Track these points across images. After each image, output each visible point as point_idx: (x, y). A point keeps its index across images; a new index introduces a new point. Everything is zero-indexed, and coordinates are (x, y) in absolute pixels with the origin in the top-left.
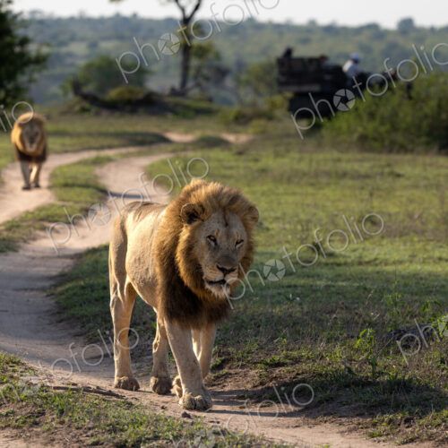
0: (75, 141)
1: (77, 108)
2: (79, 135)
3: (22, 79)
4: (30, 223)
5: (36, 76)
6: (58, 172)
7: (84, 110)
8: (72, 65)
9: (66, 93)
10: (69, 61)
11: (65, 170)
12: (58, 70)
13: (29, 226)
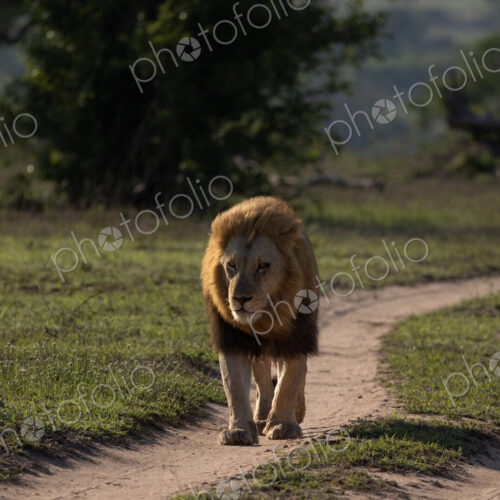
0: (451, 249)
1: (459, 160)
2: (462, 234)
3: (310, 81)
4: (331, 470)
5: (347, 73)
6: (405, 333)
7: (475, 167)
8: (444, 44)
9: (425, 123)
10: (435, 32)
11: (426, 328)
12: (405, 60)
13: (328, 479)
